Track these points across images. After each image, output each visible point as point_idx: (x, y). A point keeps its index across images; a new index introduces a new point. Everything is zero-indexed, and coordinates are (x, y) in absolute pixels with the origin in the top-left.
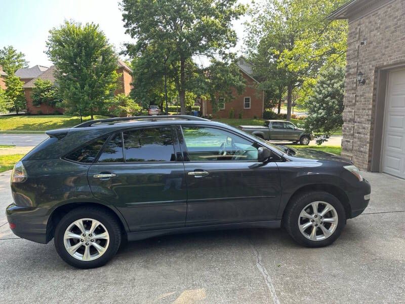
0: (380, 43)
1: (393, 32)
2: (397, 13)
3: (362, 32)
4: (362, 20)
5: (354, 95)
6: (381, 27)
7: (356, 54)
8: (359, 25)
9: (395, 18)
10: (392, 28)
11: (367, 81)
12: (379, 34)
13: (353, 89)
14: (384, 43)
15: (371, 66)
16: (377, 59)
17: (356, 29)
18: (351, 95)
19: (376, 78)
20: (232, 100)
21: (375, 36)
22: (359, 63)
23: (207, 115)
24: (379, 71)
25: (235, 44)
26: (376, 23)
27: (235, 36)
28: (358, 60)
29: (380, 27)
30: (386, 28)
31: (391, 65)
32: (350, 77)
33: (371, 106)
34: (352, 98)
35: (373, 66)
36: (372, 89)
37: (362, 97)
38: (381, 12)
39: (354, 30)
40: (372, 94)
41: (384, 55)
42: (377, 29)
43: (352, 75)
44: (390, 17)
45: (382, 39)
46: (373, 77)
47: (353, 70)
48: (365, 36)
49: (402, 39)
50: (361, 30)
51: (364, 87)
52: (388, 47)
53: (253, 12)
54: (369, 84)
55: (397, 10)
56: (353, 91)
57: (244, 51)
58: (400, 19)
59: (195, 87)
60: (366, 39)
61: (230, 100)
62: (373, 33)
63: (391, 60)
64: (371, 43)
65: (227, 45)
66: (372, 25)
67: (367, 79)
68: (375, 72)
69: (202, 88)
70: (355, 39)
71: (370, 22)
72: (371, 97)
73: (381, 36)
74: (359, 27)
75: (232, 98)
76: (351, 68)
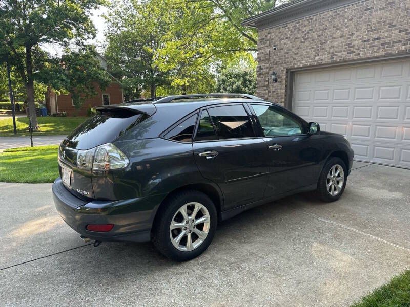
0: (290, 50)
1: (302, 43)
2: (305, 28)
3: (272, 40)
4: (271, 30)
5: (267, 91)
6: (291, 37)
7: (267, 57)
8: (269, 33)
9: (303, 32)
10: (302, 40)
11: (279, 80)
12: (289, 42)
13: (265, 86)
14: (294, 50)
15: (282, 68)
16: (288, 62)
17: (266, 36)
18: (263, 92)
19: (287, 77)
20: (93, 96)
21: (285, 44)
22: (270, 65)
23: (59, 112)
24: (289, 72)
25: (95, 36)
26: (285, 34)
27: (92, 27)
28: (269, 62)
29: (289, 38)
30: (296, 38)
31: (301, 68)
32: (262, 76)
33: (283, 100)
34: (265, 94)
35: (284, 68)
36: (284, 86)
37: (274, 93)
38: (290, 26)
39: (264, 37)
40: (284, 90)
41: (294, 59)
42: (287, 38)
43: (263, 74)
44: (299, 30)
45: (293, 47)
46: (285, 77)
47: (265, 70)
48: (275, 43)
49: (310, 49)
50: (272, 38)
51: (276, 84)
52: (298, 53)
53: (111, 5)
54: (281, 82)
55: (305, 26)
56: (265, 88)
57: (101, 45)
58: (308, 33)
59: (52, 79)
60: (277, 45)
61: (91, 95)
62: (283, 42)
63: (301, 63)
64: (282, 49)
65: (84, 36)
66: (282, 35)
67: (279, 78)
68: (287, 72)
69: (62, 80)
70: (265, 45)
71: (280, 32)
72: (284, 93)
73: (291, 44)
74: (269, 35)
75: (95, 94)
76: (262, 69)
